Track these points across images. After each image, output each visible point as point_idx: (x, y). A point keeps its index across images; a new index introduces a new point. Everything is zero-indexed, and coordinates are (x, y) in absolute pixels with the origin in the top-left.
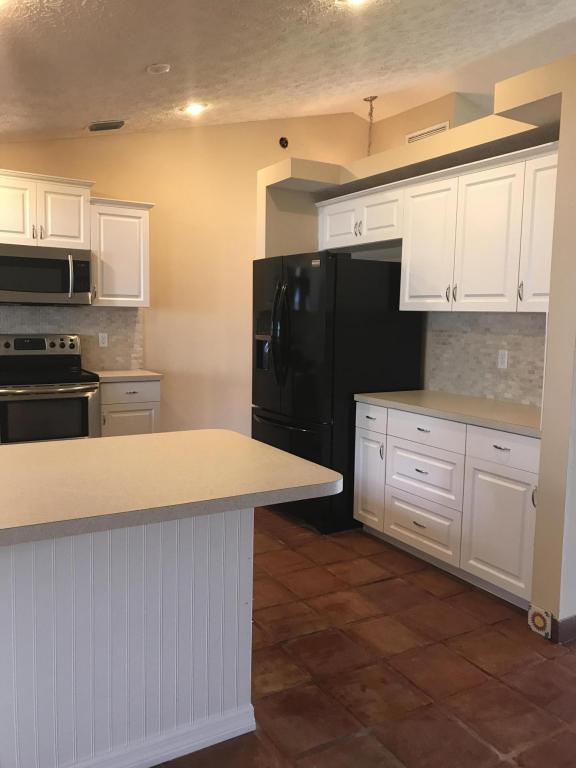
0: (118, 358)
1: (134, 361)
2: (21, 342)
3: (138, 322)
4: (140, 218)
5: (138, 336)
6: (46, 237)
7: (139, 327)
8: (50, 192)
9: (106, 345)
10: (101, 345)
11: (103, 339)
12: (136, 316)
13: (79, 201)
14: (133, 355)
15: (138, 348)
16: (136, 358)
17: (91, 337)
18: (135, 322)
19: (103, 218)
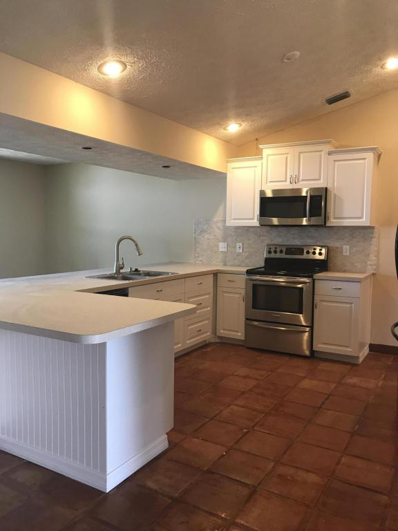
0: (356, 264)
1: (369, 267)
2: (290, 250)
3: (374, 238)
4: (365, 159)
5: (374, 248)
6: (298, 182)
7: (374, 240)
8: (302, 153)
9: (348, 254)
10: (344, 254)
11: (346, 249)
12: (372, 233)
13: (321, 155)
14: (369, 263)
15: (373, 257)
16: (370, 265)
17: (338, 248)
18: (372, 238)
19: (337, 163)
